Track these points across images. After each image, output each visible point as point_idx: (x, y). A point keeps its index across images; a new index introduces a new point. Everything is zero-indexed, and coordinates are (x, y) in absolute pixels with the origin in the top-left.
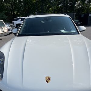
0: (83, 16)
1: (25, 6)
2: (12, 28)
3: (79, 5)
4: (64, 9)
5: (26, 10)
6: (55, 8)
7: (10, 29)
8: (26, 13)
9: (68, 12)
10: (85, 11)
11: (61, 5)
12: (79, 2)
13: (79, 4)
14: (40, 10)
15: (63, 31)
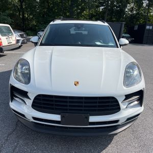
0: (136, 28)
1: (42, 5)
2: (22, 39)
3: (132, 10)
4: (106, 14)
5: (44, 11)
6: (92, 11)
7: (19, 40)
8: (43, 16)
9: (114, 19)
10: (142, 21)
11: (103, 7)
12: (132, 5)
13: (132, 8)
14: (68, 14)
15: (98, 43)
